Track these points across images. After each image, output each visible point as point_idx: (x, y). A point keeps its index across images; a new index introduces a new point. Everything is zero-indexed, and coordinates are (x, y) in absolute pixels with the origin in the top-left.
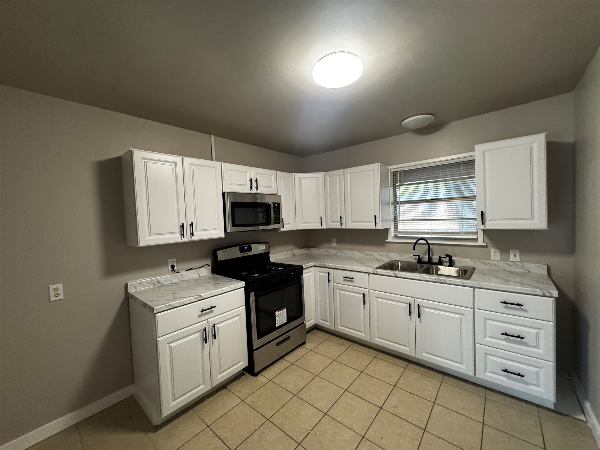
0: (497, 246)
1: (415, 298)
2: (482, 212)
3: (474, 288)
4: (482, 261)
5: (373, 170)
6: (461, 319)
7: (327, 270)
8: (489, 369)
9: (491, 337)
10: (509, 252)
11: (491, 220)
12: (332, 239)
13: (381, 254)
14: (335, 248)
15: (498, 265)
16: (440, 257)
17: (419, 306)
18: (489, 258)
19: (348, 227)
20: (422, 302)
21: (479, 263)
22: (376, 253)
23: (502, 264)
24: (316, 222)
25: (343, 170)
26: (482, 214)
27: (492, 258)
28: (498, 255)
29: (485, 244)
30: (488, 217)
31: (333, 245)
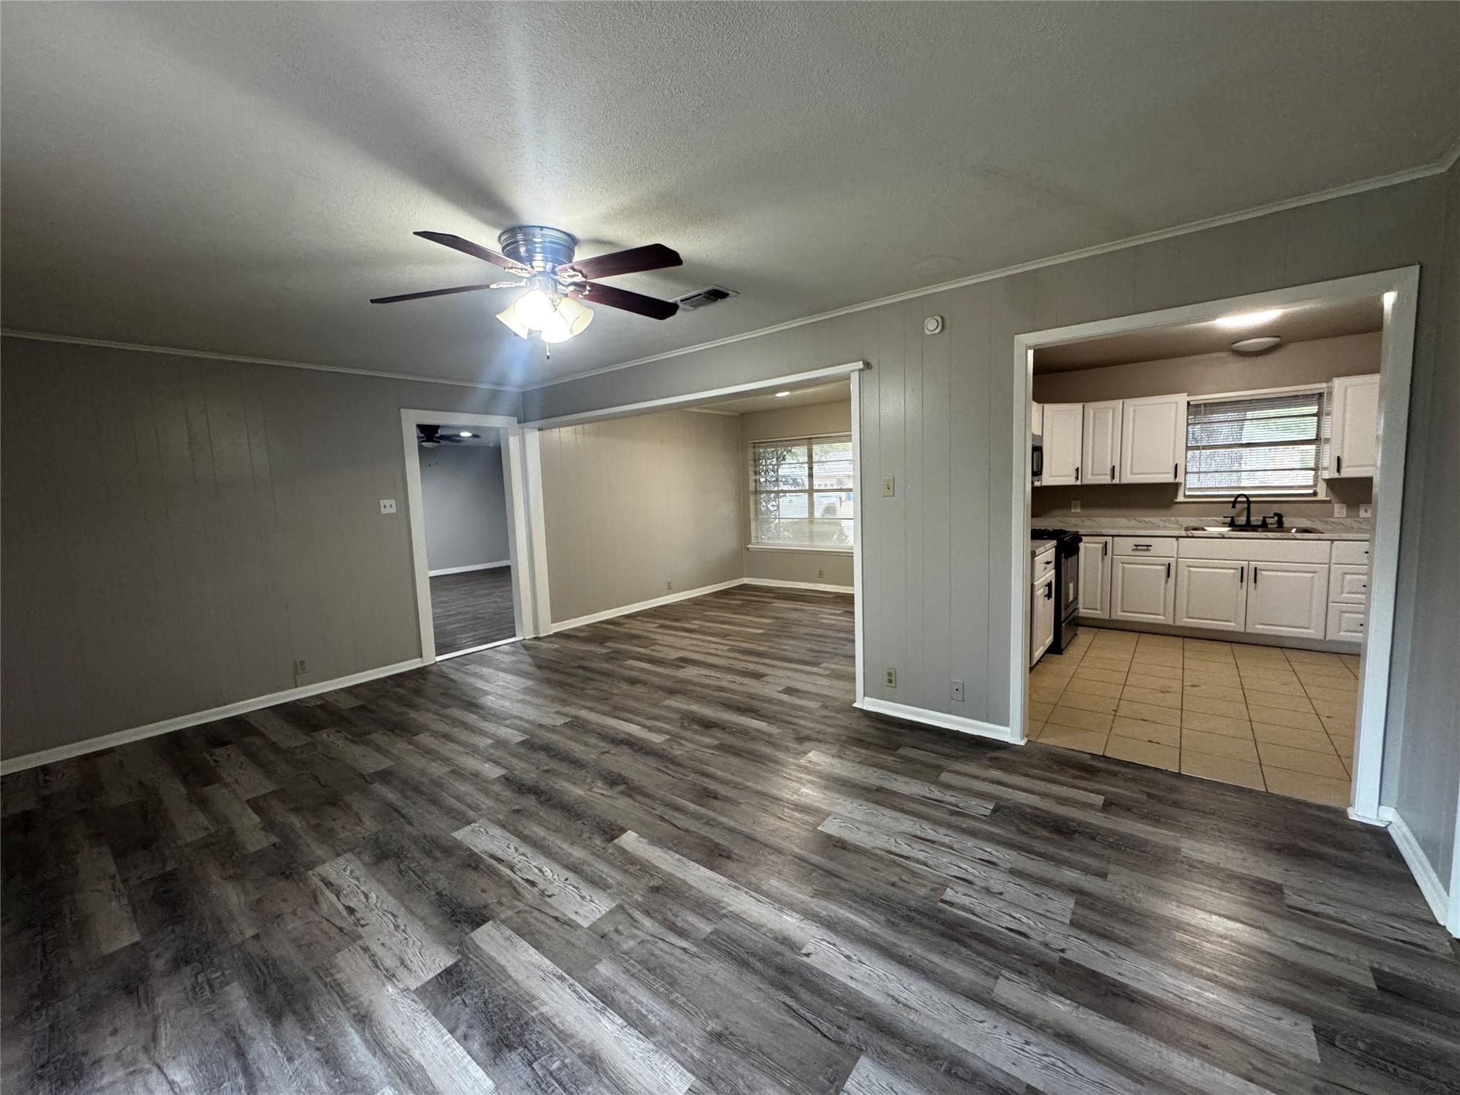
0: (1342, 501)
1: (1249, 561)
2: (1338, 457)
3: (1332, 541)
4: (1323, 519)
5: (1177, 403)
6: (1313, 577)
7: (1103, 539)
8: (1344, 626)
9: (1350, 593)
10: (1358, 508)
11: (1348, 466)
12: (1073, 502)
13: (1164, 519)
14: (1076, 516)
15: (1343, 522)
16: (1264, 518)
17: (1256, 568)
18: (1332, 515)
19: (1124, 481)
20: (1259, 565)
21: (1319, 522)
22: (1156, 519)
23: (1349, 522)
24: (1070, 476)
25: (1121, 401)
26: (1339, 459)
27: (1336, 515)
28: (1344, 510)
29: (1328, 499)
30: (1344, 464)
31: (1073, 511)
